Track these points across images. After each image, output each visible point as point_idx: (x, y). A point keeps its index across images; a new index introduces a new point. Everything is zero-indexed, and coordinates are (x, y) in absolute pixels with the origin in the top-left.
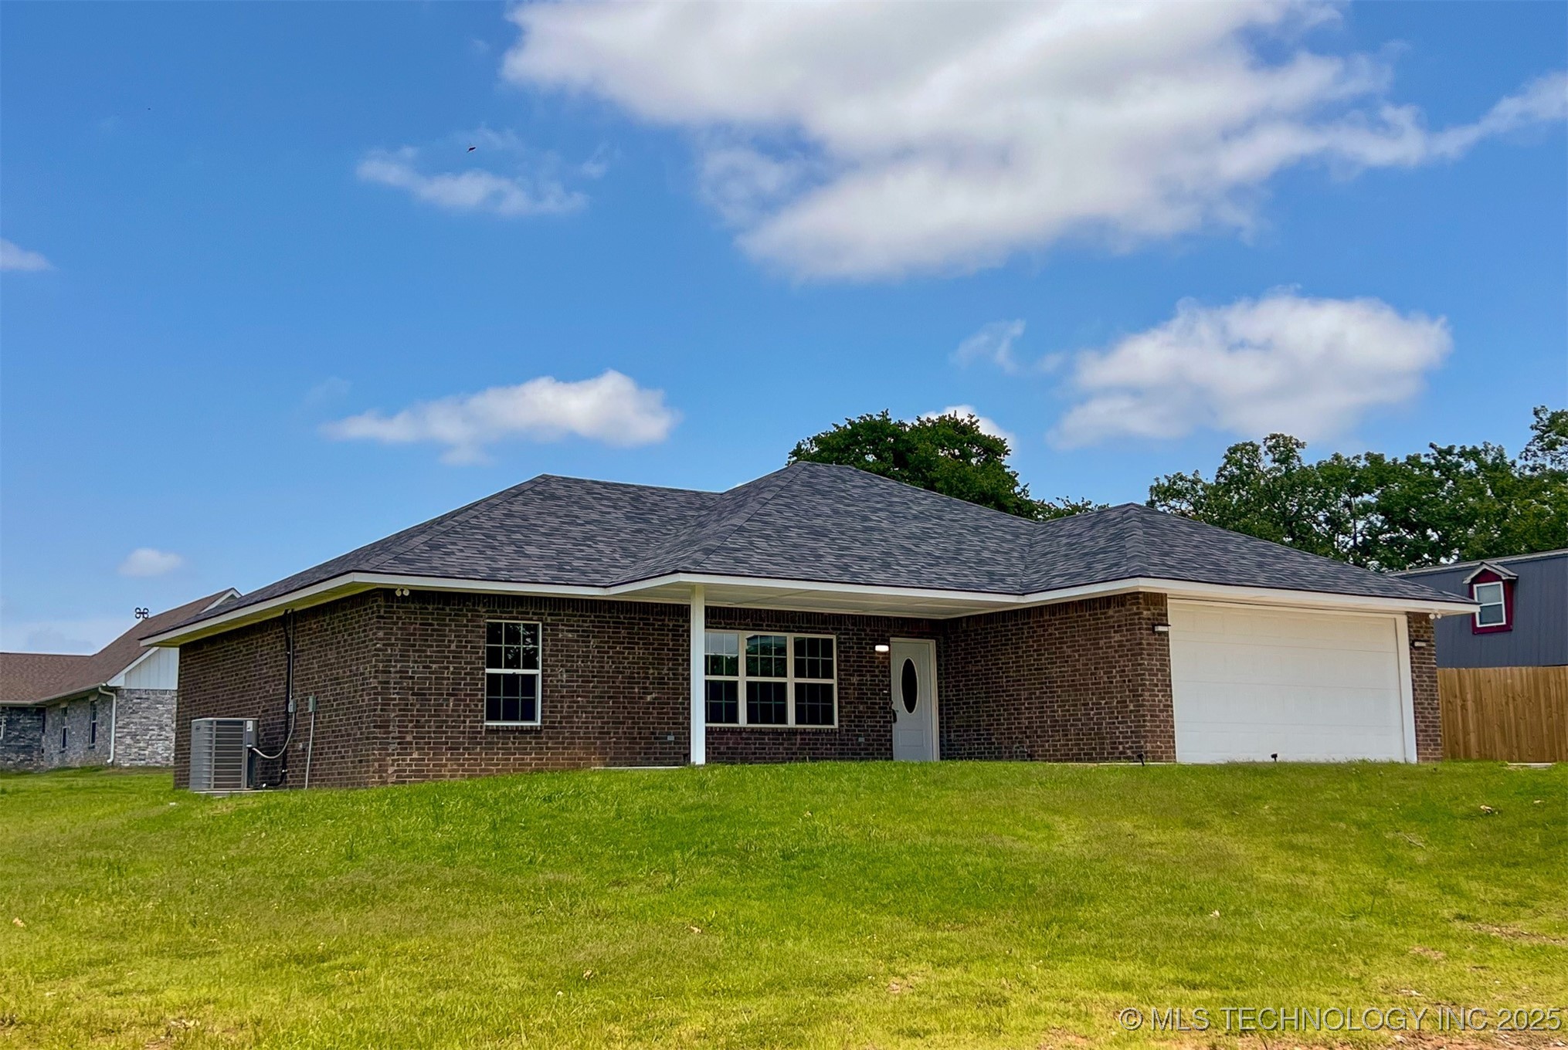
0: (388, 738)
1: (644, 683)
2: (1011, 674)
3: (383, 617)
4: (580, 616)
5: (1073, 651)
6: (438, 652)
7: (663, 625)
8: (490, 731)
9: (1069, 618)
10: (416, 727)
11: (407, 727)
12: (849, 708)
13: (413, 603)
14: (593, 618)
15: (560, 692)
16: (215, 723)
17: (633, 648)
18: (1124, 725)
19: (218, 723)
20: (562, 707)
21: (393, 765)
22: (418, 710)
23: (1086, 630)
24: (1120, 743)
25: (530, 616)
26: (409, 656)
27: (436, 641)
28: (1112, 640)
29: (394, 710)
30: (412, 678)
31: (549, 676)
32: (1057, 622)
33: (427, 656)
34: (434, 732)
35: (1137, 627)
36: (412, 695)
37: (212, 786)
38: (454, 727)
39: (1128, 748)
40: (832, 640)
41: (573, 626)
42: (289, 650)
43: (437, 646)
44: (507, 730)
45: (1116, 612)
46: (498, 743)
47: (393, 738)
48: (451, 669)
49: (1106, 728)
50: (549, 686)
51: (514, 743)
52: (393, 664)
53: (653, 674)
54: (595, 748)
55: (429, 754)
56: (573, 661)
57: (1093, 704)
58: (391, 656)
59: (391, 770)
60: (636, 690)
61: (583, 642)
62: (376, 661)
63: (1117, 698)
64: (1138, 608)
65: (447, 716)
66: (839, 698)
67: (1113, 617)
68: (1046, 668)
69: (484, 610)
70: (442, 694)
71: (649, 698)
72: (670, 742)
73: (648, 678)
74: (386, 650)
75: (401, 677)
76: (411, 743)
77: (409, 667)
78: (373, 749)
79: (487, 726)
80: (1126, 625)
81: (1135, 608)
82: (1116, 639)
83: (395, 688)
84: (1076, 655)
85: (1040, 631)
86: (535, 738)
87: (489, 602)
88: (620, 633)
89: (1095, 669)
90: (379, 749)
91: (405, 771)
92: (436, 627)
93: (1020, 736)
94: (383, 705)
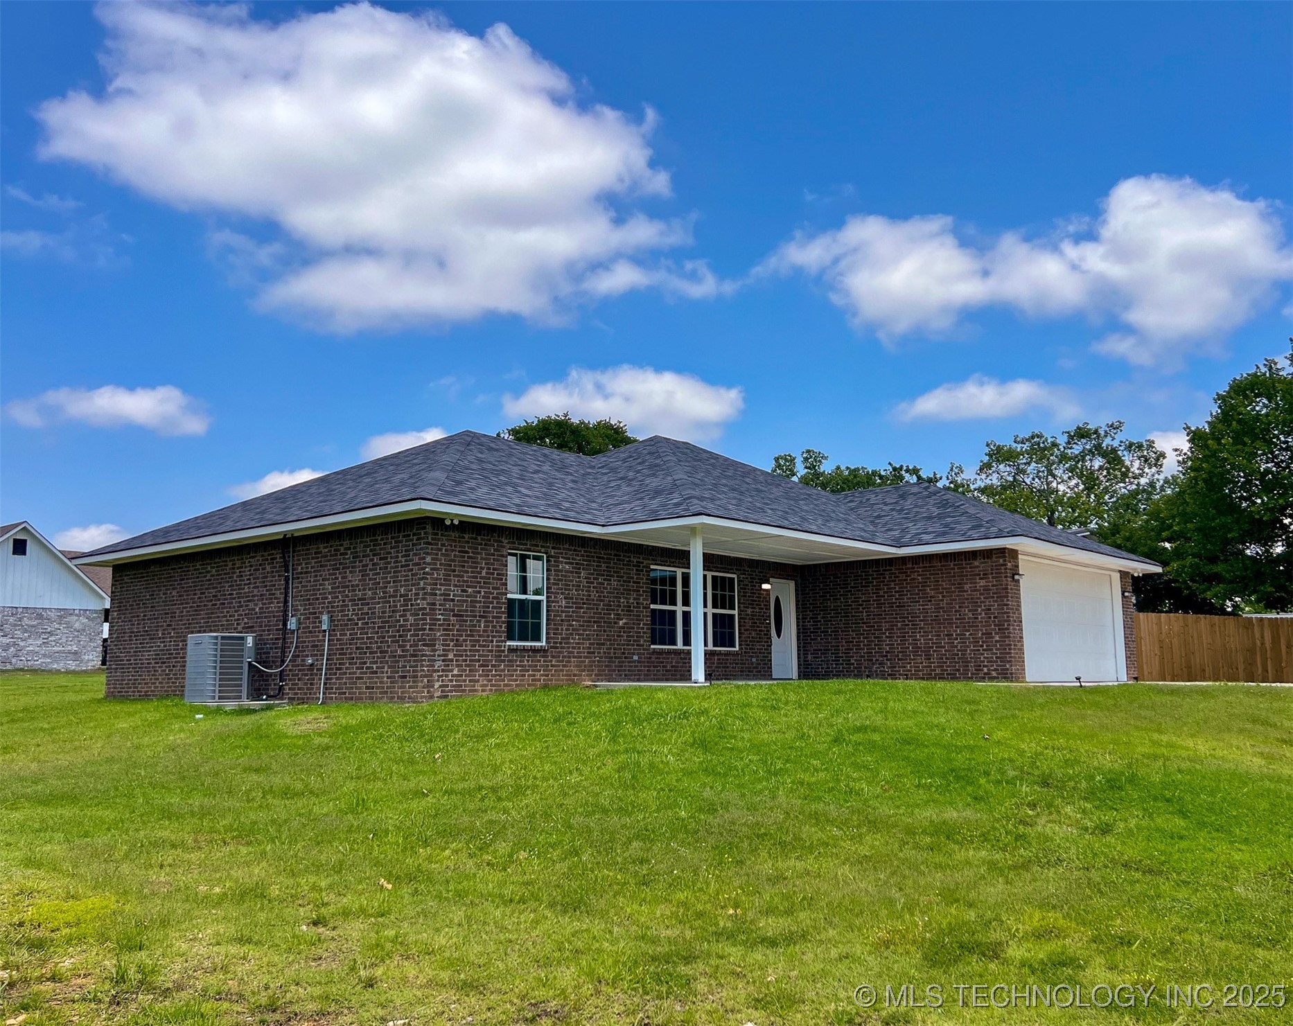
0: (434, 656)
1: (618, 610)
2: (872, 609)
3: (430, 544)
4: (575, 550)
5: (938, 593)
6: (473, 577)
7: (630, 561)
8: (512, 650)
9: (933, 567)
10: (456, 645)
11: (449, 645)
12: (746, 634)
13: (453, 531)
14: (583, 553)
15: (560, 616)
16: (219, 638)
17: (610, 580)
18: (989, 652)
19: (223, 638)
20: (562, 629)
21: (438, 681)
22: (458, 630)
23: (951, 577)
24: (984, 666)
25: (540, 548)
26: (450, 580)
27: (471, 567)
28: (978, 585)
29: (439, 630)
30: (453, 600)
31: (553, 602)
32: (920, 570)
33: (464, 581)
34: (470, 651)
35: (1003, 575)
36: (453, 616)
37: (217, 697)
38: (484, 646)
39: (993, 670)
40: (734, 578)
41: (569, 559)
42: (288, 572)
43: (472, 572)
44: (524, 649)
45: (982, 563)
46: (516, 661)
47: (439, 656)
48: (483, 593)
49: (970, 654)
50: (553, 611)
51: (528, 661)
52: (439, 587)
53: (623, 602)
54: (585, 666)
55: (466, 670)
56: (569, 590)
57: (956, 635)
58: (437, 579)
59: (437, 685)
60: (612, 616)
61: (576, 573)
62: (425, 583)
63: (982, 630)
64: (1005, 561)
65: (480, 636)
66: (739, 626)
67: (978, 567)
68: (908, 606)
69: (507, 541)
70: (475, 616)
71: (621, 623)
72: (635, 661)
73: (620, 606)
74: (433, 574)
75: (444, 600)
76: (452, 660)
77: (450, 590)
78: (422, 666)
79: (509, 646)
80: (992, 574)
81: (1001, 560)
82: (982, 584)
83: (440, 610)
84: (940, 596)
85: (903, 576)
86: (543, 657)
87: (510, 533)
88: (601, 566)
89: (960, 607)
90: (427, 666)
91: (447, 686)
92: (471, 555)
93: (881, 659)
94: (430, 625)
